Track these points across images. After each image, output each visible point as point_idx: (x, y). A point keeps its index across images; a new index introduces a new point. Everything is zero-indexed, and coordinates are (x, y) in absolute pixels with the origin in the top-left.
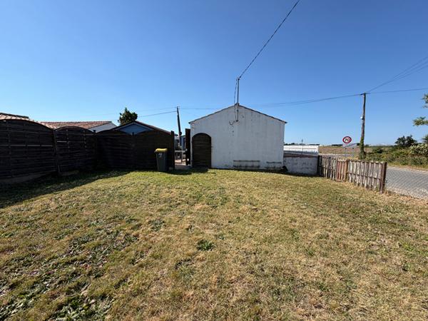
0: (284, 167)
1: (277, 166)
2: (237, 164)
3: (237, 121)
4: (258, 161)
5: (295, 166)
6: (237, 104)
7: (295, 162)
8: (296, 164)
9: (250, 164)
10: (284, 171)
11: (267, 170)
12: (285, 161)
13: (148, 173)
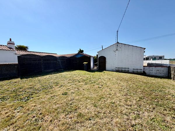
0: (144, 72)
1: (139, 71)
2: (117, 69)
3: (117, 50)
4: (129, 68)
5: (151, 71)
6: (118, 42)
7: (151, 69)
8: (152, 70)
9: (123, 69)
10: (144, 74)
11: (133, 73)
12: (144, 69)
13: (81, 71)
